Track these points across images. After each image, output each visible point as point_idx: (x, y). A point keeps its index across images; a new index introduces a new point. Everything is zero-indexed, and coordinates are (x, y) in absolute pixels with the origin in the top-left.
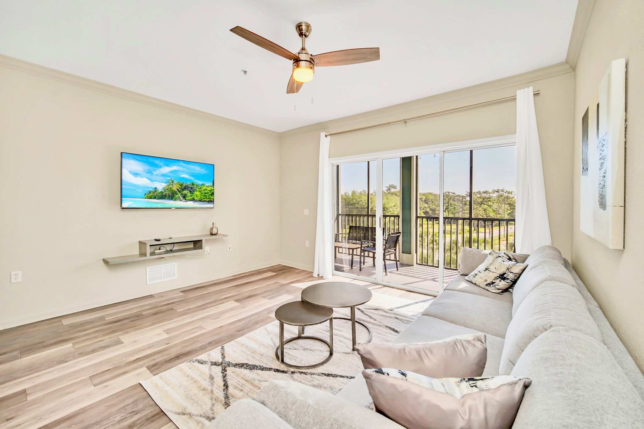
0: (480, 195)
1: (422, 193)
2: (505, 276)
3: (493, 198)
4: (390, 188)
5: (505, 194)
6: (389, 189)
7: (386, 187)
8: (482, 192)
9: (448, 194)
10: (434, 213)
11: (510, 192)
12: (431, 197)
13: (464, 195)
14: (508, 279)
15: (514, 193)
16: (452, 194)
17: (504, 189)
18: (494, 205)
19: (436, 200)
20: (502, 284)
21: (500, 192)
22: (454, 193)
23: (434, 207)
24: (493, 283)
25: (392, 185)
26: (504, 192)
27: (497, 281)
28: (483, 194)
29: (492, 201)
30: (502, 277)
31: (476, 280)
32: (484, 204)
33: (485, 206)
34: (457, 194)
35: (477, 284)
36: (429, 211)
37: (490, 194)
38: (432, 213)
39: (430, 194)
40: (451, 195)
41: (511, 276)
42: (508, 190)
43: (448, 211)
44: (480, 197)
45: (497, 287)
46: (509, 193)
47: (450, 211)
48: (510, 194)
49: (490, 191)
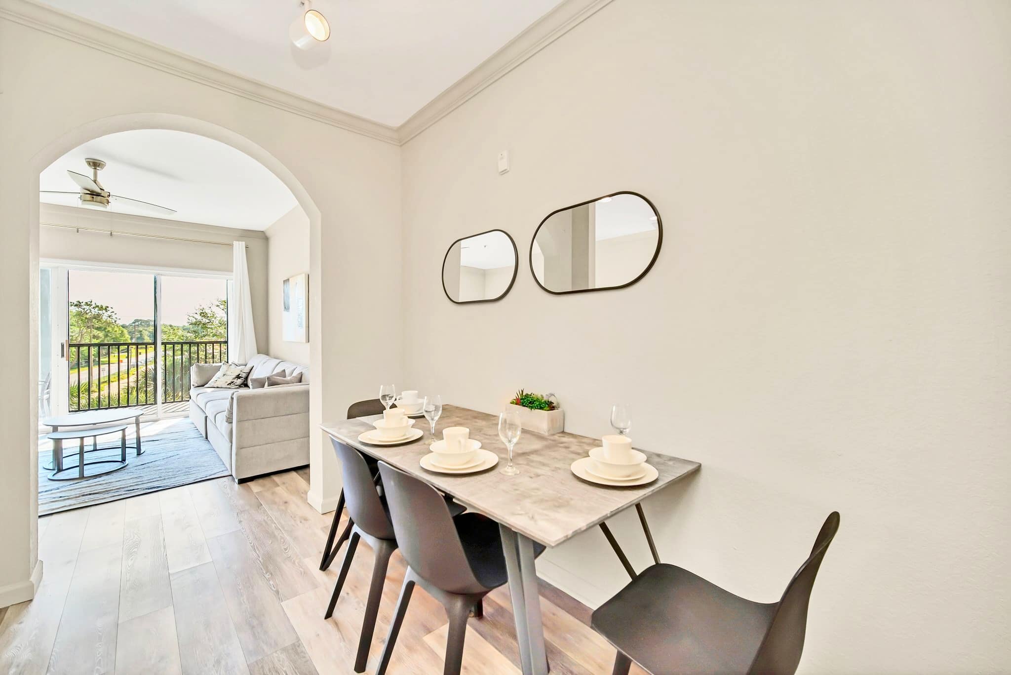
2: (240, 376)
5: (93, 310)
11: (104, 307)
14: (242, 377)
15: (111, 310)
17: (91, 302)
20: (239, 381)
21: (85, 307)
24: (233, 382)
26: (92, 306)
27: (235, 381)
30: (238, 377)
31: (218, 384)
35: (219, 386)
41: (244, 375)
42: (99, 304)
45: (236, 384)
46: (101, 308)
48: (104, 311)
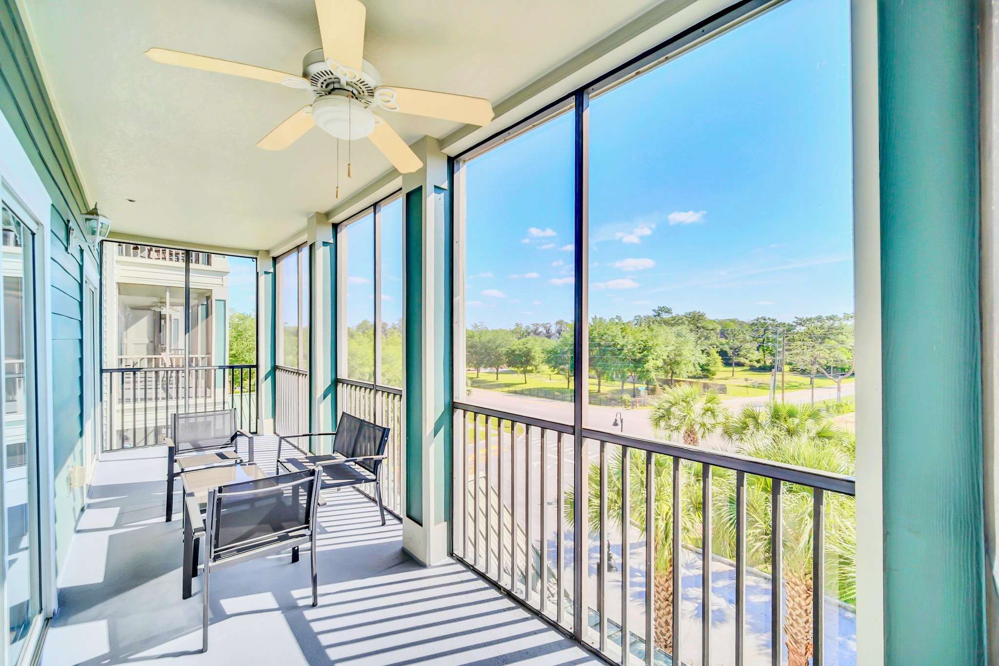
0: (821, 322)
1: (717, 319)
3: (845, 328)
4: (660, 312)
6: (659, 315)
7: (653, 310)
8: (825, 318)
9: (762, 321)
10: (736, 354)
12: (732, 326)
13: (791, 323)
16: (771, 322)
18: (849, 340)
19: (740, 332)
22: (773, 320)
23: (737, 344)
25: (663, 307)
28: (827, 321)
29: (844, 334)
32: (829, 338)
33: (833, 342)
34: (779, 322)
36: (728, 350)
37: (841, 321)
38: (733, 353)
39: (733, 321)
40: (768, 323)
43: (764, 351)
44: (821, 327)
47: (767, 350)
49: (841, 316)
